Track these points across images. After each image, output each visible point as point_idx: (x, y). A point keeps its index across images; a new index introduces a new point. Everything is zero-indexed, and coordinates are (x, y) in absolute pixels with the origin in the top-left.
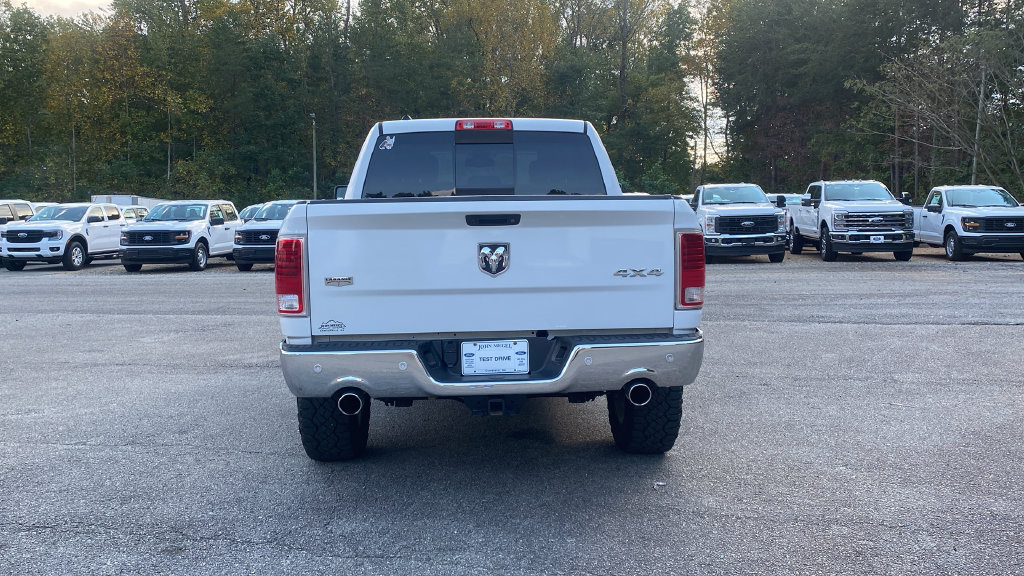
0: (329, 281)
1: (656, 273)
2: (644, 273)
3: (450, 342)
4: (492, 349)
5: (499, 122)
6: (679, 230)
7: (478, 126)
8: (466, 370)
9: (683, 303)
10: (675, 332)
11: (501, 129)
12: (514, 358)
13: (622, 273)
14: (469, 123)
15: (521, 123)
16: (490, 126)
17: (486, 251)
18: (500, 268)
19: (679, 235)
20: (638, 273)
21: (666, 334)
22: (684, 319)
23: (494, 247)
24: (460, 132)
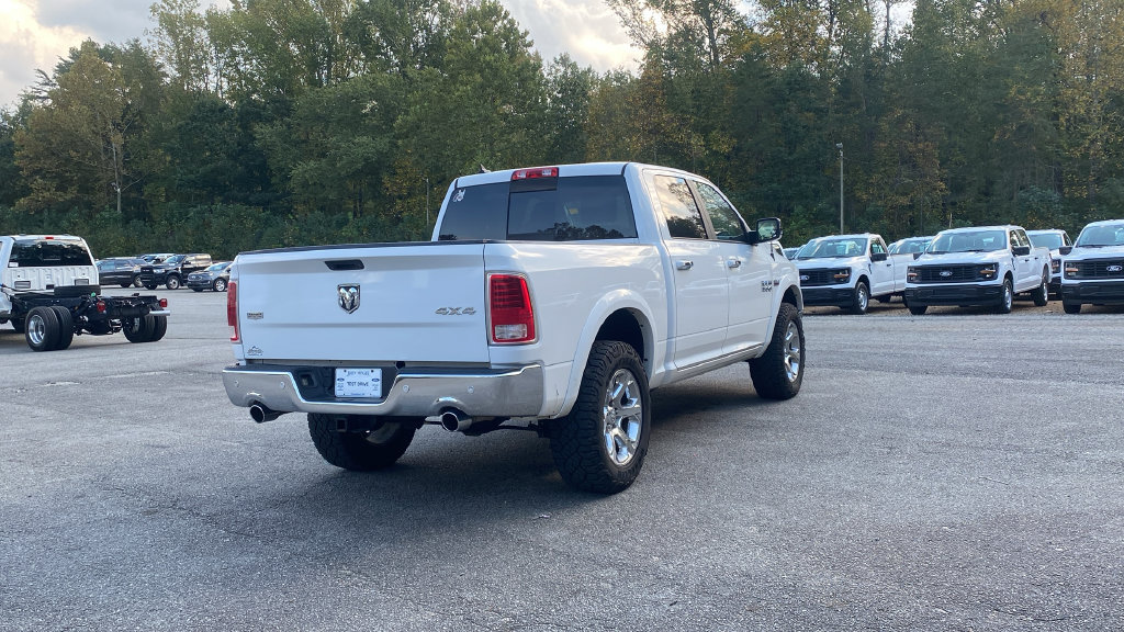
0: (250, 315)
1: (470, 311)
2: (460, 311)
3: (326, 368)
4: (357, 375)
5: (547, 170)
6: (490, 271)
7: (529, 174)
8: (338, 392)
9: (495, 339)
10: (493, 367)
11: (548, 177)
12: (369, 383)
13: (442, 311)
14: (522, 172)
15: (567, 170)
16: (539, 173)
17: (342, 290)
18: (352, 306)
19: (489, 277)
20: (455, 311)
21: (483, 368)
22: (499, 355)
23: (347, 288)
24: (515, 181)
